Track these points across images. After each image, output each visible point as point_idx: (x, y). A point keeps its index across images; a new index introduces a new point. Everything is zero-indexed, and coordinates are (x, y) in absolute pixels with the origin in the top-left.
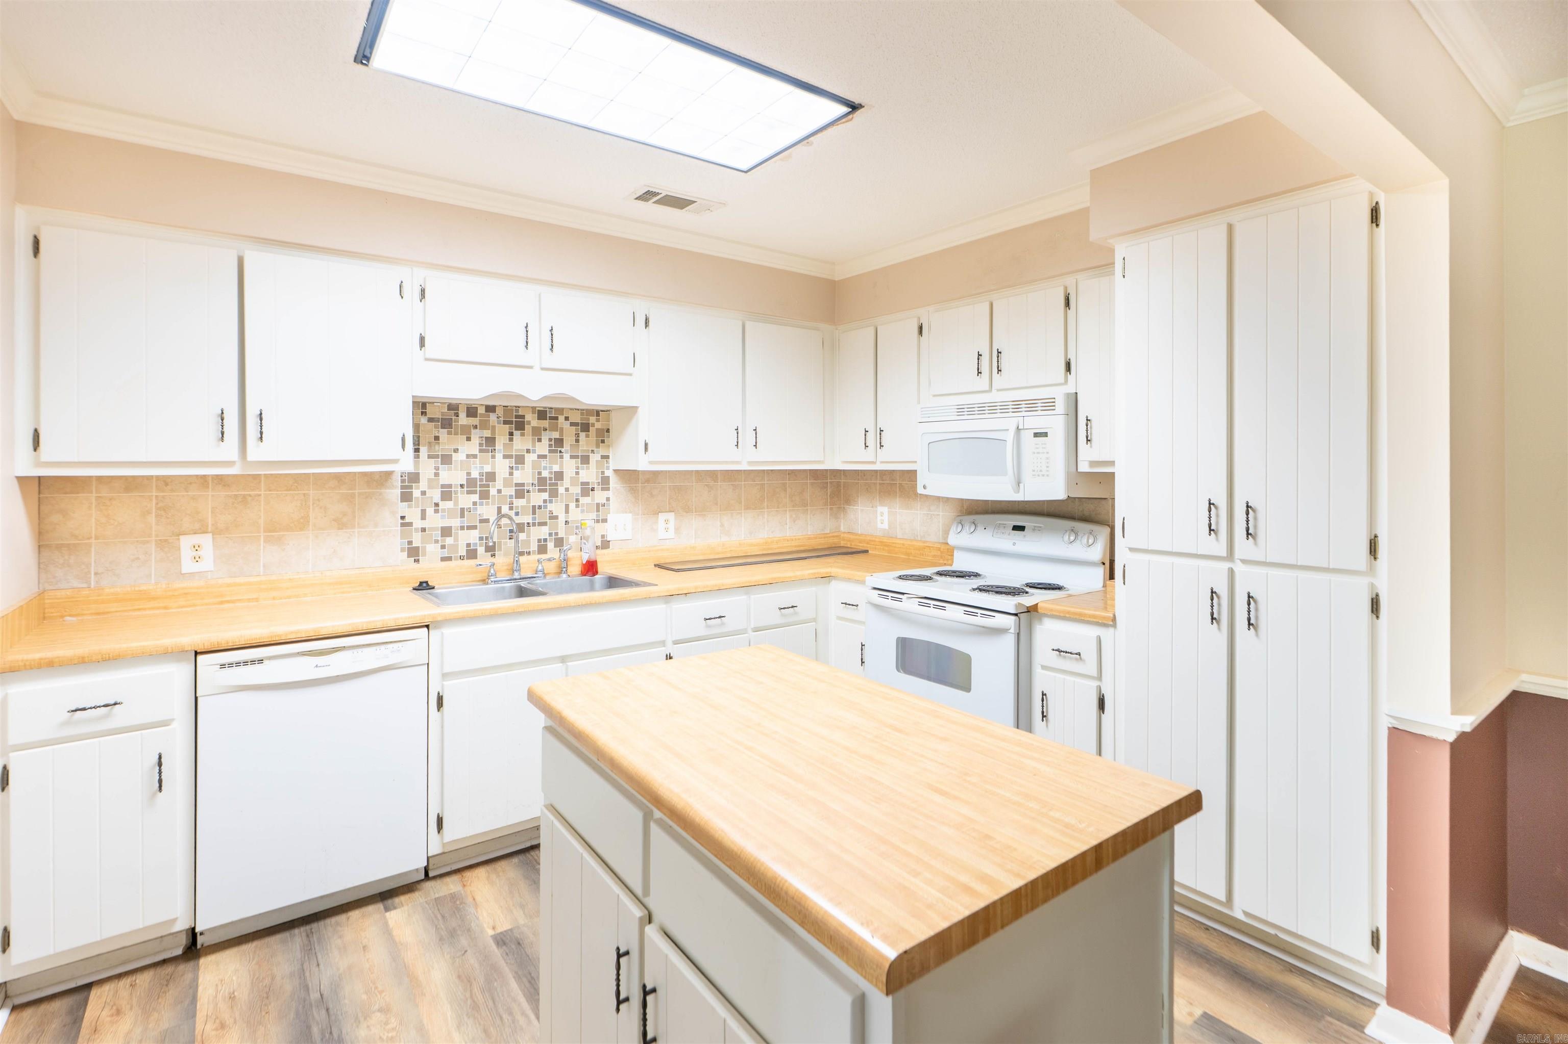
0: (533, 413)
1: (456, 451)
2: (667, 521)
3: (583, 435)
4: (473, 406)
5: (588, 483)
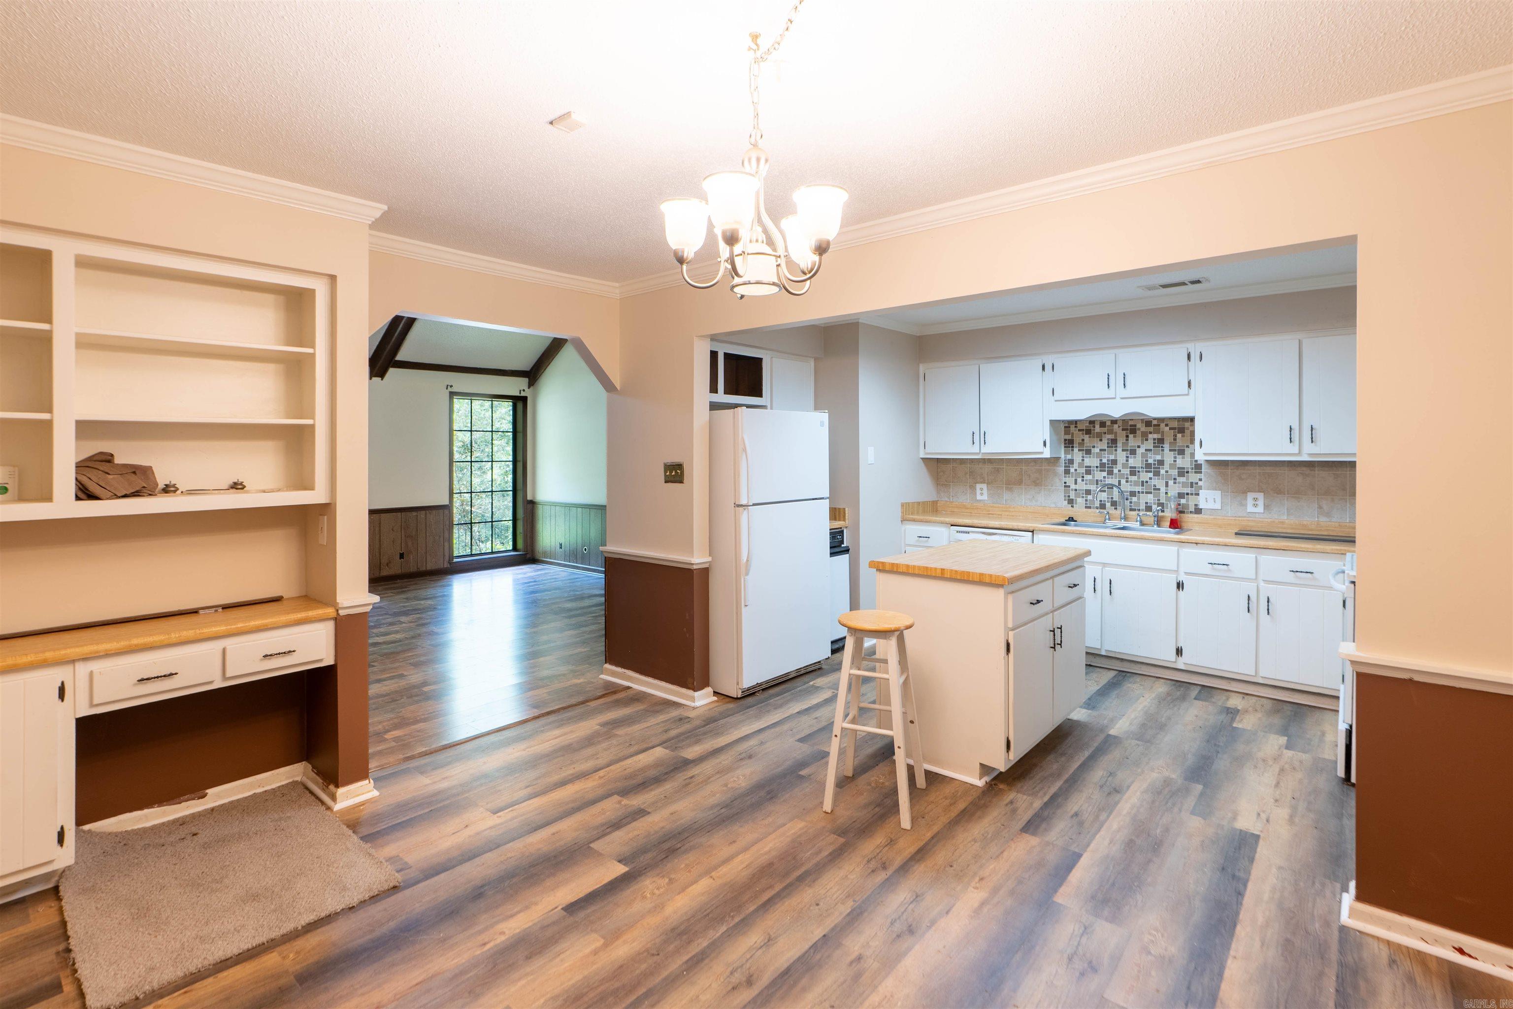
0: (1143, 423)
1: (1094, 447)
2: (1256, 500)
3: (1178, 436)
4: (1104, 421)
5: (1184, 468)
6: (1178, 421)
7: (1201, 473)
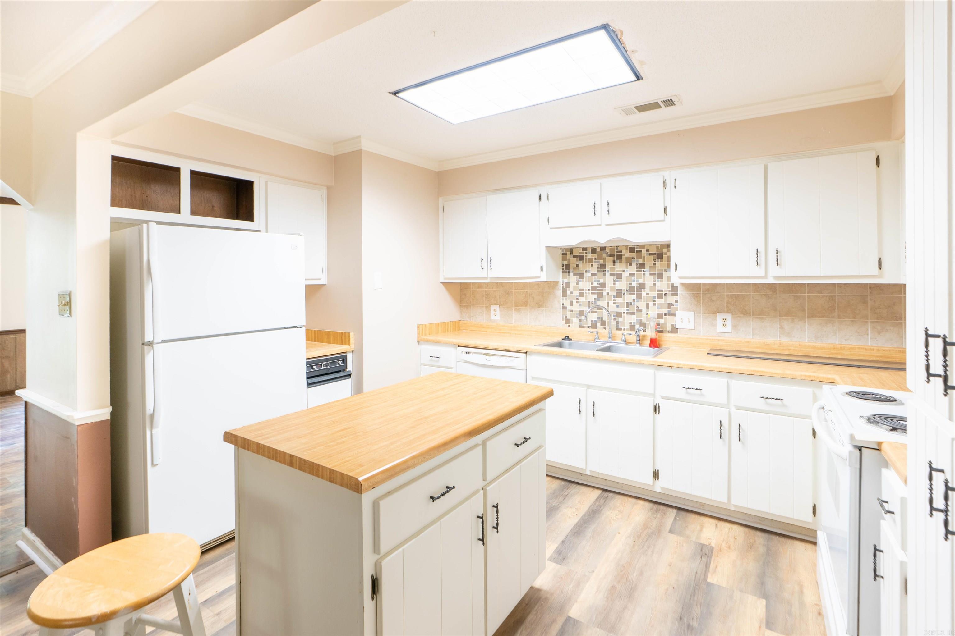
1: (586, 272)
2: (724, 320)
3: (658, 261)
4: (594, 248)
5: (662, 291)
6: (657, 247)
7: (677, 295)
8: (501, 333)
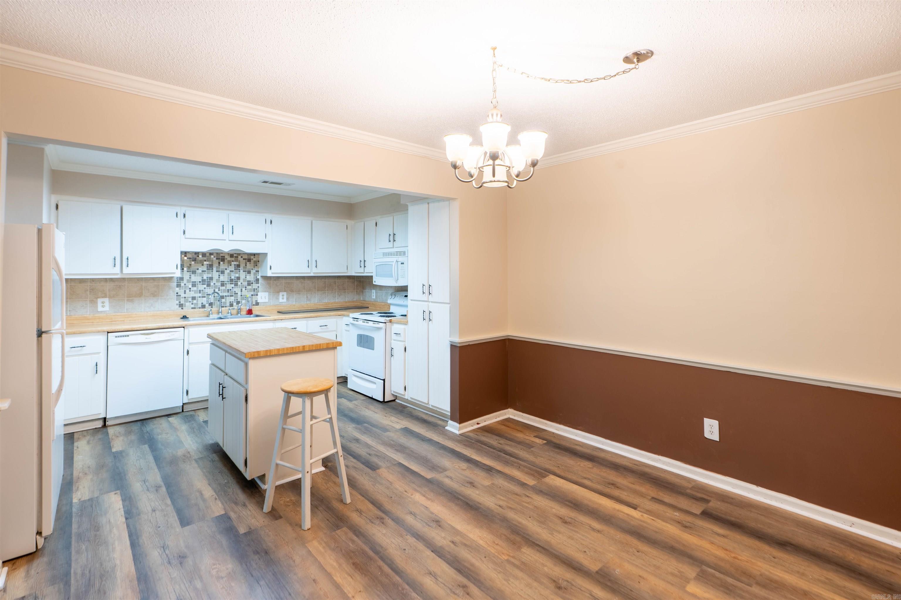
0: (228, 255)
1: (198, 269)
2: (283, 295)
3: (248, 263)
4: (204, 253)
5: (250, 281)
6: (248, 255)
7: (259, 283)
8: (112, 321)
